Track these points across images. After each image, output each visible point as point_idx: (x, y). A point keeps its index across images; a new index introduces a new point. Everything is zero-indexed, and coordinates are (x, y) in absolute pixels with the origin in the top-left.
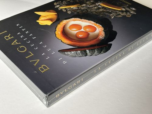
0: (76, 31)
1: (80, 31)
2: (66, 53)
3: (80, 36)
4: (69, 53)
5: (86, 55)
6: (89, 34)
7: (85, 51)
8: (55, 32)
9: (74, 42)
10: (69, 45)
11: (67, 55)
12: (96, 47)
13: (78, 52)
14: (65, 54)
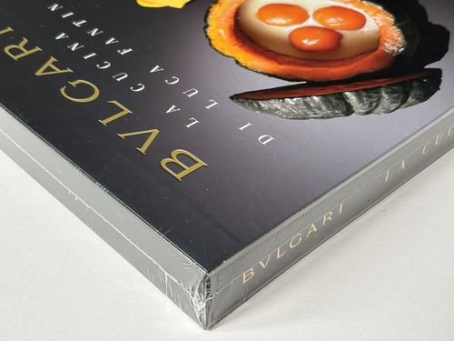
0: (285, 25)
1: (304, 24)
2: (263, 104)
3: (308, 43)
4: (276, 104)
5: (349, 111)
6: (340, 37)
7: (342, 98)
8: (206, 32)
9: (288, 63)
10: (270, 75)
11: (270, 111)
12: (380, 82)
13: (314, 102)
14: (260, 108)
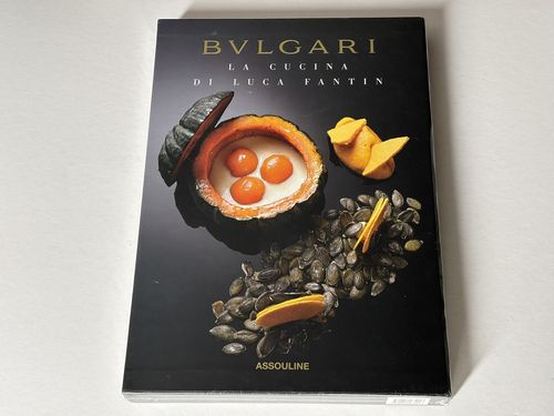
0: (266, 161)
1: (258, 170)
3: (242, 157)
5: (182, 123)
6: (234, 174)
7: (192, 130)
10: (233, 119)
11: (210, 98)
12: (186, 155)
14: (216, 96)
